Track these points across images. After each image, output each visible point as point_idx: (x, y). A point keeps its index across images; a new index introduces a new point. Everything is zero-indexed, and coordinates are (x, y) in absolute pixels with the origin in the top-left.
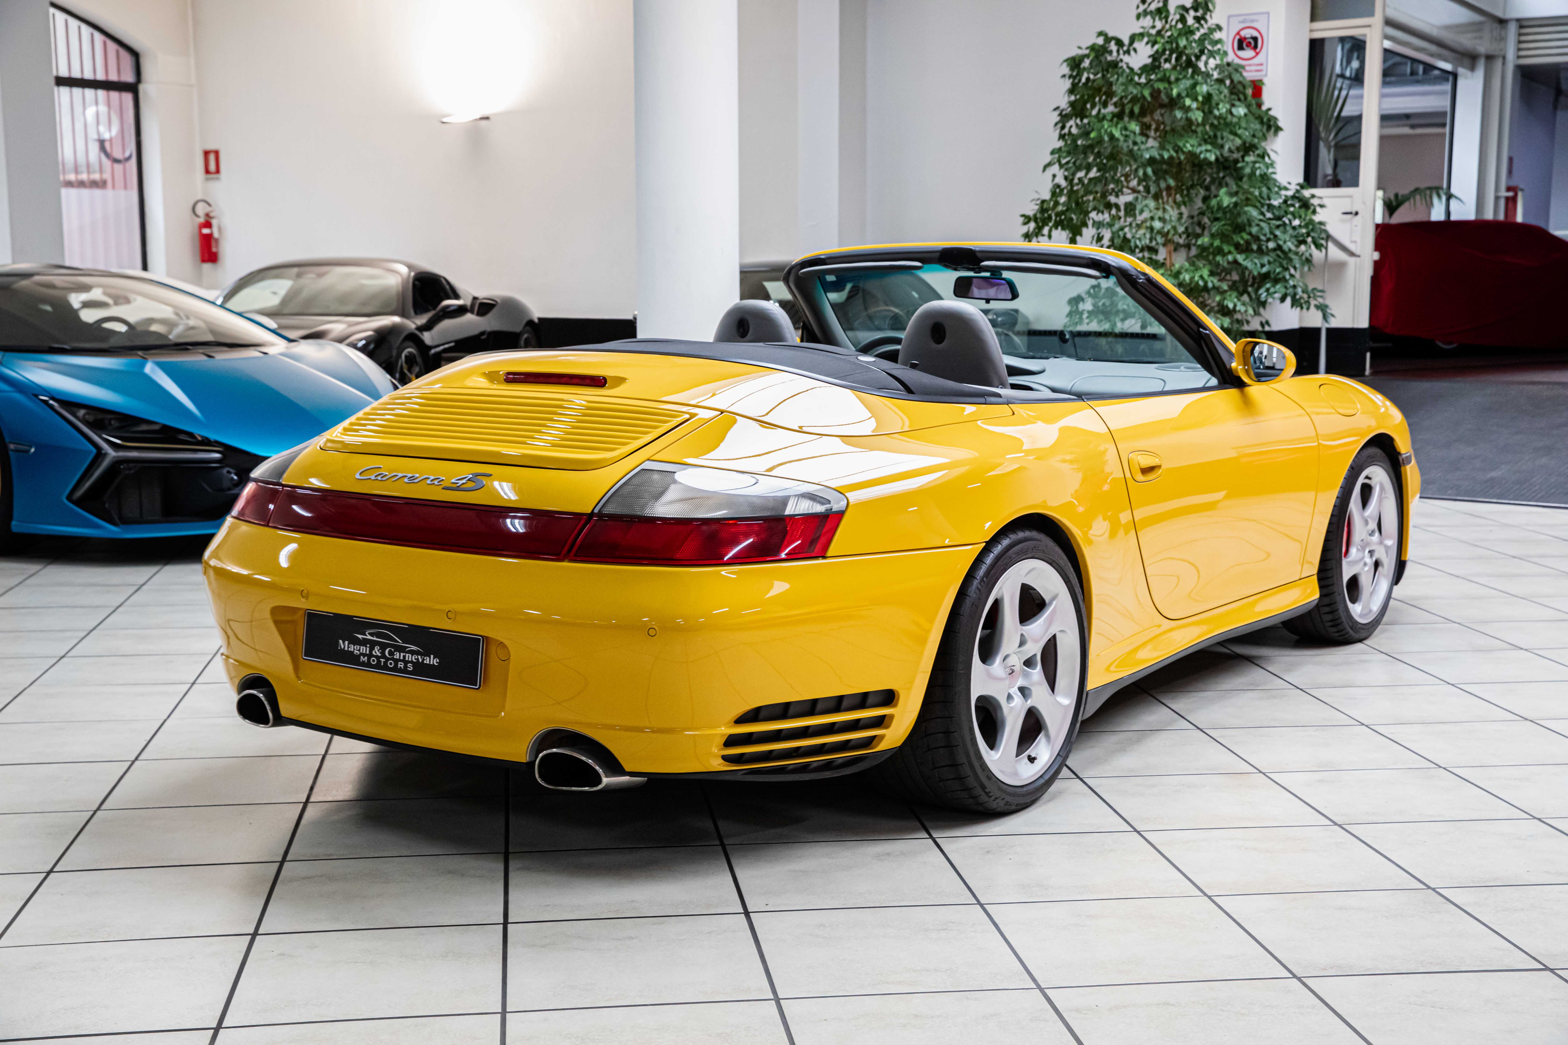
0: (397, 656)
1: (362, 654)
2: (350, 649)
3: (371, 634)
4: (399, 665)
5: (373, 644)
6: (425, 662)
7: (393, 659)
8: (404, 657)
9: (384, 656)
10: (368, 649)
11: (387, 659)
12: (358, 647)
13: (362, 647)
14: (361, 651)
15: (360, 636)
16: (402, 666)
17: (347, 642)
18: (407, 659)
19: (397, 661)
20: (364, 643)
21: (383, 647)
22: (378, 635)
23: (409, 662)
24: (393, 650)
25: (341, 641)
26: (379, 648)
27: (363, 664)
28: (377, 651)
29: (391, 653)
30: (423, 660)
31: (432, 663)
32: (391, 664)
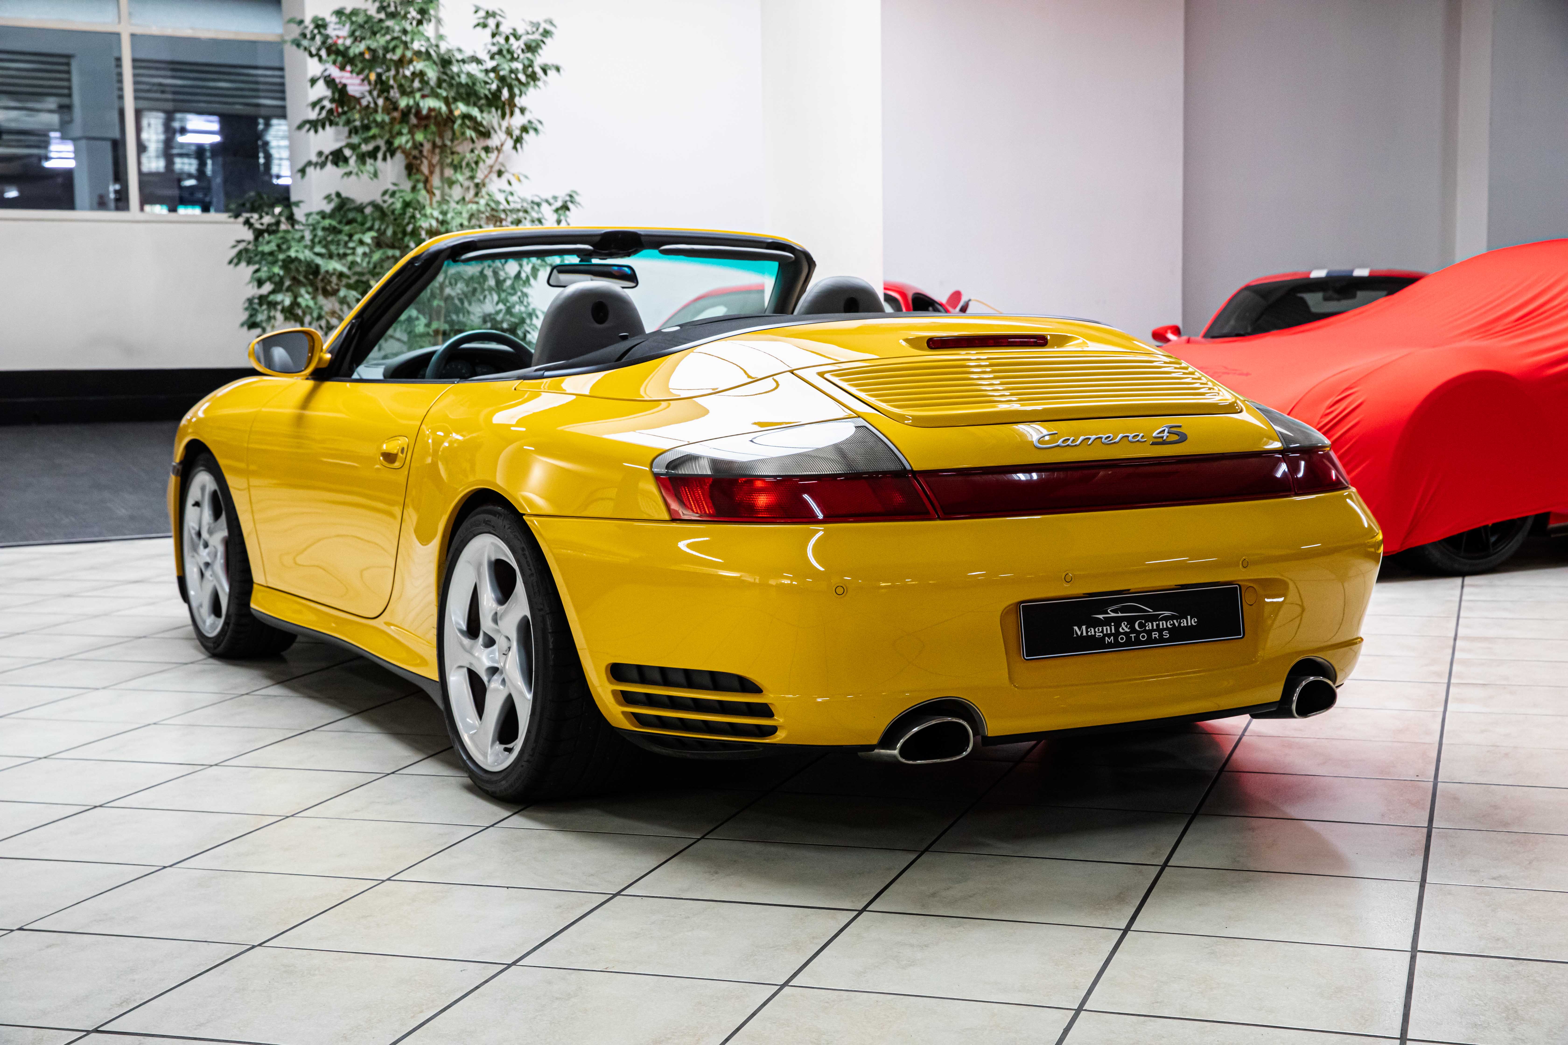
0: (1149, 626)
1: (1105, 635)
2: (1089, 634)
3: (1113, 611)
4: (1153, 636)
5: (1118, 621)
6: (1182, 625)
7: (1145, 631)
8: (1158, 625)
9: (1133, 630)
10: (1113, 627)
11: (1139, 633)
12: (1100, 628)
13: (1105, 628)
14: (1105, 632)
15: (1101, 617)
16: (1157, 636)
17: (1084, 627)
18: (1161, 627)
19: (1149, 633)
20: (1107, 622)
21: (1131, 621)
22: (1123, 610)
23: (1164, 629)
24: (1143, 621)
25: (1076, 628)
26: (1126, 623)
27: (1110, 645)
28: (1124, 628)
29: (1140, 625)
30: (1180, 623)
31: (1189, 624)
32: (1143, 637)
